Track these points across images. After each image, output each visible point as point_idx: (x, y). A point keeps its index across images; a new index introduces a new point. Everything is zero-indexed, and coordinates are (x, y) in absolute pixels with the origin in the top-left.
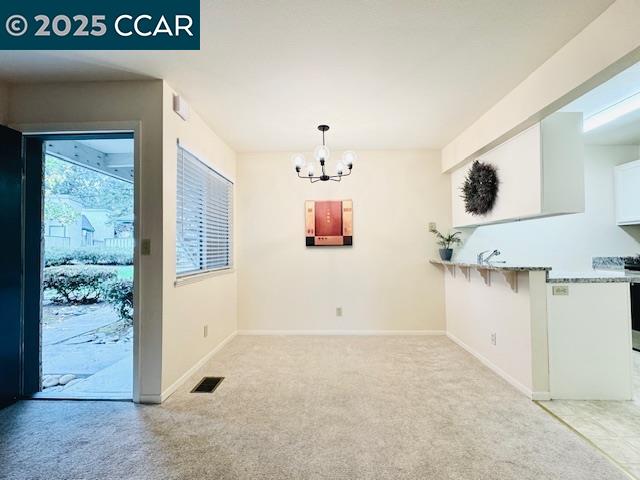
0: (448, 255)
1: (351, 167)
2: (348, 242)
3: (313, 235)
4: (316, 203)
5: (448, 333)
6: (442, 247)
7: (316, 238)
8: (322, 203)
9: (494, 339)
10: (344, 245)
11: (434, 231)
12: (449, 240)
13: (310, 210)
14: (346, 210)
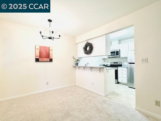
0: (77, 64)
1: (60, 36)
2: (51, 60)
3: (39, 58)
4: (40, 46)
5: (77, 84)
6: (76, 62)
7: (40, 59)
8: (42, 47)
9: (93, 84)
10: (50, 61)
11: (74, 58)
12: (78, 60)
13: (37, 49)
14: (51, 50)
